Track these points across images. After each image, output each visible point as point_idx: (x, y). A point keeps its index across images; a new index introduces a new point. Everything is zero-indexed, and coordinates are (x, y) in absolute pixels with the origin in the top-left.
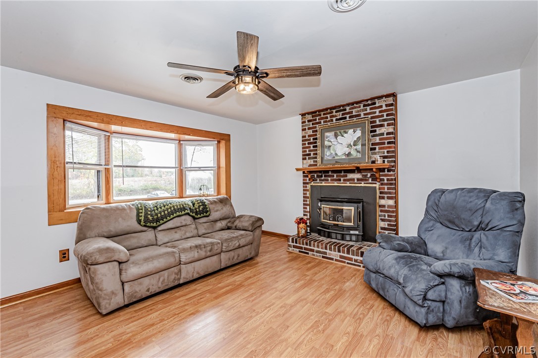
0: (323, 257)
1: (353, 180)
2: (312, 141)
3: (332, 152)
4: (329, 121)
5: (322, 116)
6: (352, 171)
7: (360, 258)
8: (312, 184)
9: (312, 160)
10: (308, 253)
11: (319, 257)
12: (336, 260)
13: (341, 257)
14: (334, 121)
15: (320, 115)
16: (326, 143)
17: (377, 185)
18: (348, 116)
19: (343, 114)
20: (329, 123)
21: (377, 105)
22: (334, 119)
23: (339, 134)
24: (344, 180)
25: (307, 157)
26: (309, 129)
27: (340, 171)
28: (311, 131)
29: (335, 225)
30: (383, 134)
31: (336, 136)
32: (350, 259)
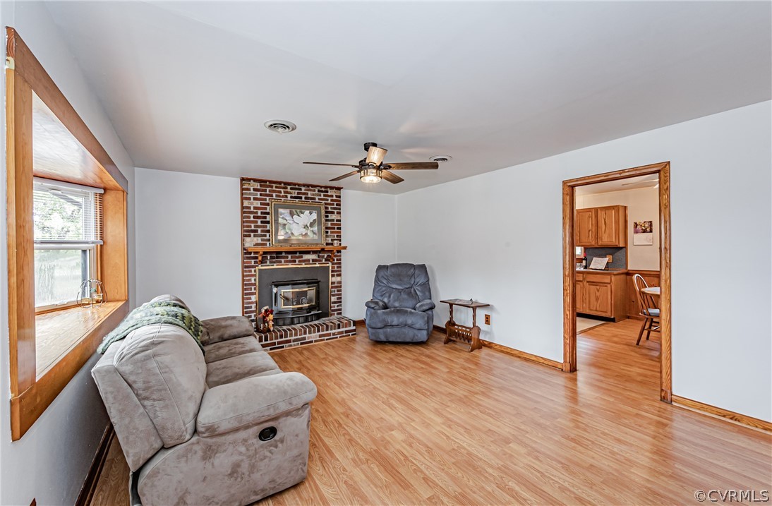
0: (302, 344)
1: (309, 260)
2: (259, 214)
3: (287, 231)
4: (283, 197)
5: (274, 189)
6: (308, 252)
7: (337, 330)
8: (260, 267)
9: (260, 239)
10: (283, 347)
11: (298, 345)
12: (316, 341)
13: (320, 336)
14: (289, 198)
15: (272, 187)
16: (280, 220)
17: (330, 264)
18: (303, 197)
19: (298, 193)
20: (283, 199)
21: (329, 194)
22: (289, 196)
23: (295, 213)
24: (299, 261)
25: (252, 234)
26: (255, 199)
27: (295, 252)
28: (259, 202)
29: (299, 308)
30: (333, 220)
31: (292, 214)
32: (329, 335)
